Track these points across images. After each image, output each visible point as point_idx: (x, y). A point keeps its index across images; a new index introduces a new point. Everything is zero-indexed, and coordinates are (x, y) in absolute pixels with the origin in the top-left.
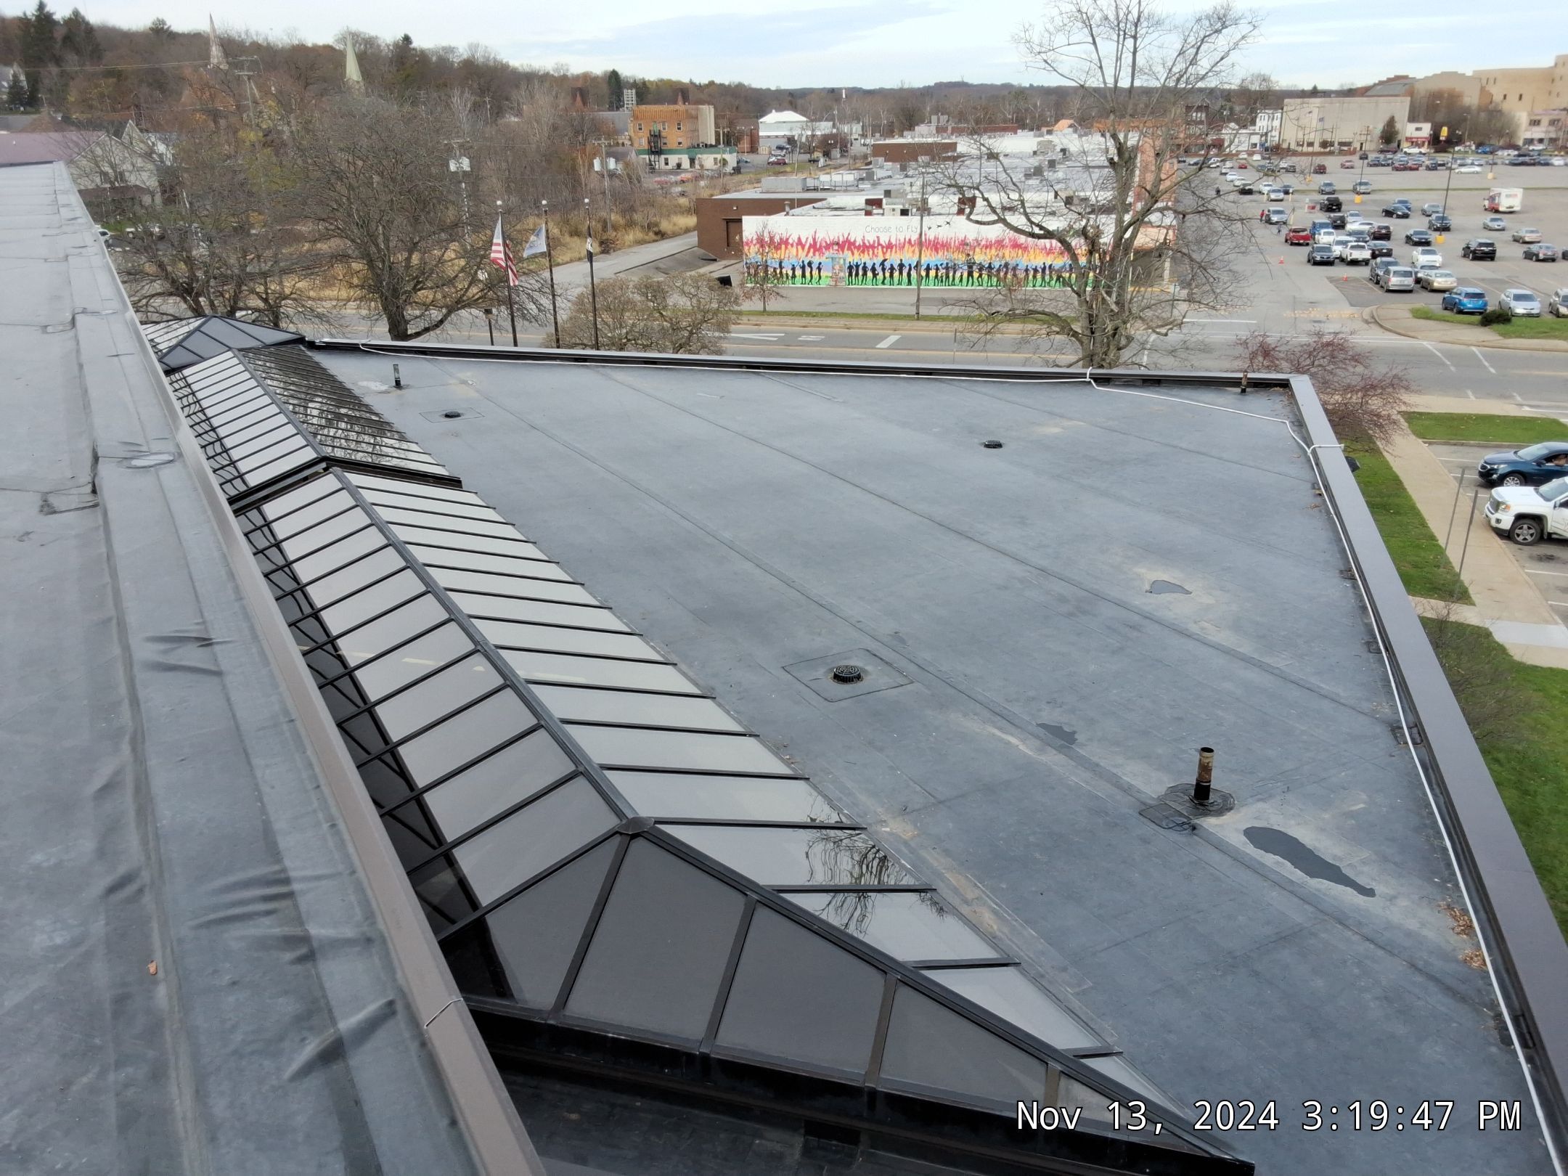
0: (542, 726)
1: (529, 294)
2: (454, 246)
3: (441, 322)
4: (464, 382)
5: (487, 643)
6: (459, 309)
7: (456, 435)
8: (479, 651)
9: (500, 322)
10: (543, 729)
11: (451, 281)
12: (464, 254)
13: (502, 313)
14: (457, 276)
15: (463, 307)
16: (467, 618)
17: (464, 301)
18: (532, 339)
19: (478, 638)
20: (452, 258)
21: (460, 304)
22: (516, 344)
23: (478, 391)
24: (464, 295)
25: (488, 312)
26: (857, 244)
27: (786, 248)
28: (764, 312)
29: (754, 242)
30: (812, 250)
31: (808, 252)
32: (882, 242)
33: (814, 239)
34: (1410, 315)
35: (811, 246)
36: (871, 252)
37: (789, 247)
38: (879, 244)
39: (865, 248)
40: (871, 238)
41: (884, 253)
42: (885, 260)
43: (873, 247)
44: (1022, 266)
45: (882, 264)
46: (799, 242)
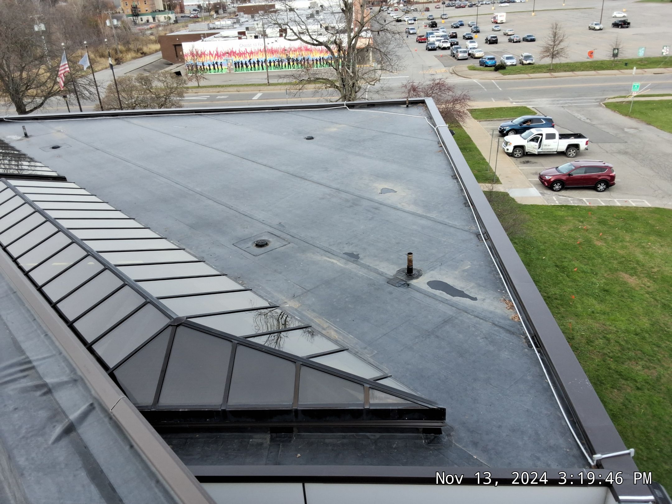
0: (126, 284)
1: (84, 87)
2: (43, 67)
3: (42, 104)
4: (59, 131)
5: (93, 251)
6: (50, 97)
7: (59, 156)
8: (89, 255)
9: (72, 101)
10: (127, 286)
11: (44, 84)
12: (49, 70)
13: (72, 97)
14: (46, 81)
15: (52, 96)
16: (81, 241)
17: (52, 93)
18: (89, 108)
19: (88, 249)
20: (43, 73)
21: (50, 94)
22: (81, 111)
23: (66, 135)
24: (51, 90)
25: (65, 97)
26: (237, 53)
27: (204, 56)
28: (199, 87)
29: (189, 54)
30: (217, 57)
31: (215, 58)
32: (248, 51)
33: (217, 52)
34: (467, 69)
35: (216, 55)
36: (244, 56)
37: (206, 56)
38: (247, 52)
39: (240, 54)
40: (243, 50)
41: (250, 56)
42: (250, 59)
43: (244, 54)
44: (311, 59)
45: (250, 61)
46: (210, 53)
